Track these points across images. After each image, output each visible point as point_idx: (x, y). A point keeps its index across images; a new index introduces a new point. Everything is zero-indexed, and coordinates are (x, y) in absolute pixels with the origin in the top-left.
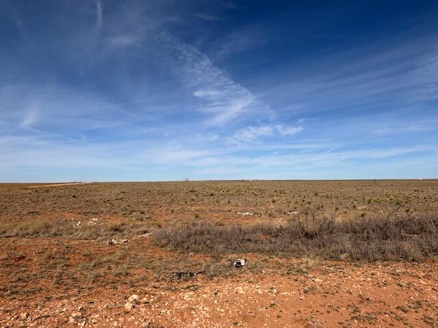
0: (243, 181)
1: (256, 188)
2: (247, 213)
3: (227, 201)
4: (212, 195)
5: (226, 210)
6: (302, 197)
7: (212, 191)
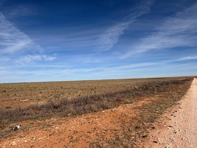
0: (25, 83)
1: (31, 86)
2: (26, 100)
3: (14, 94)
4: (5, 91)
5: (13, 99)
6: (55, 89)
7: (5, 89)
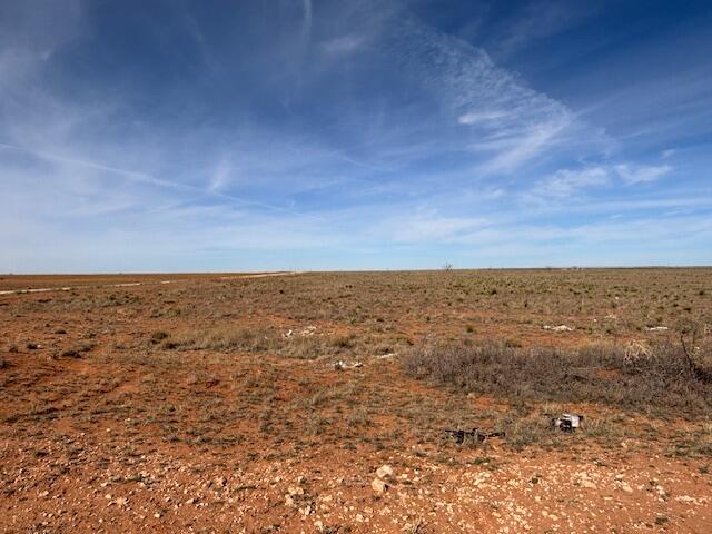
0: (549, 269)
1: (575, 281)
2: (563, 327)
3: (522, 303)
4: (494, 292)
5: (521, 320)
6: (672, 298)
7: (494, 286)
